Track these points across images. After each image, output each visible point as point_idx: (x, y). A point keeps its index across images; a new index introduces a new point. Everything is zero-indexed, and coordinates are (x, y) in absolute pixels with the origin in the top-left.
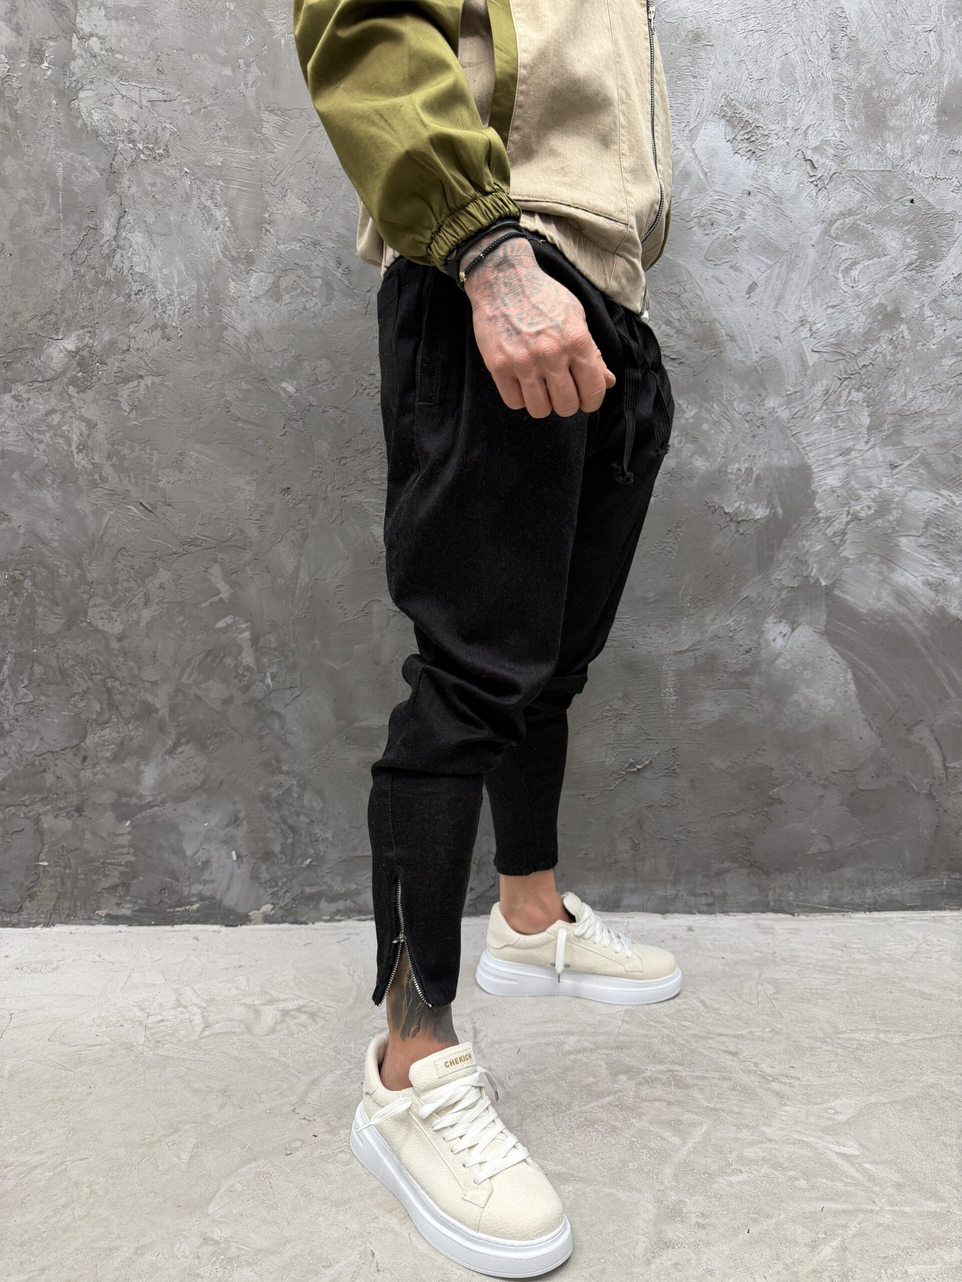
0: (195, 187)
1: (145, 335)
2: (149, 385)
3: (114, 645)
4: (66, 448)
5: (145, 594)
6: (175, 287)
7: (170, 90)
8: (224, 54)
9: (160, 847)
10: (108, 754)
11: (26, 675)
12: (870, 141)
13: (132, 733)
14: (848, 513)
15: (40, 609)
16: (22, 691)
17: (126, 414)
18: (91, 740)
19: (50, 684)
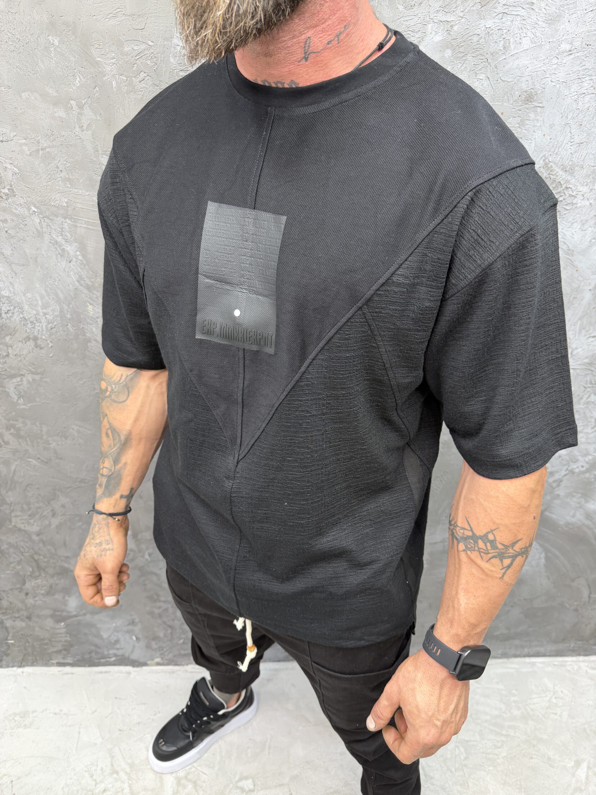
0: (44, 225)
1: (20, 344)
2: (31, 380)
3: (35, 538)
5: (52, 510)
9: (85, 634)
10: (43, 592)
13: (57, 582)
14: (567, 470)
17: (15, 400)
18: (29, 585)
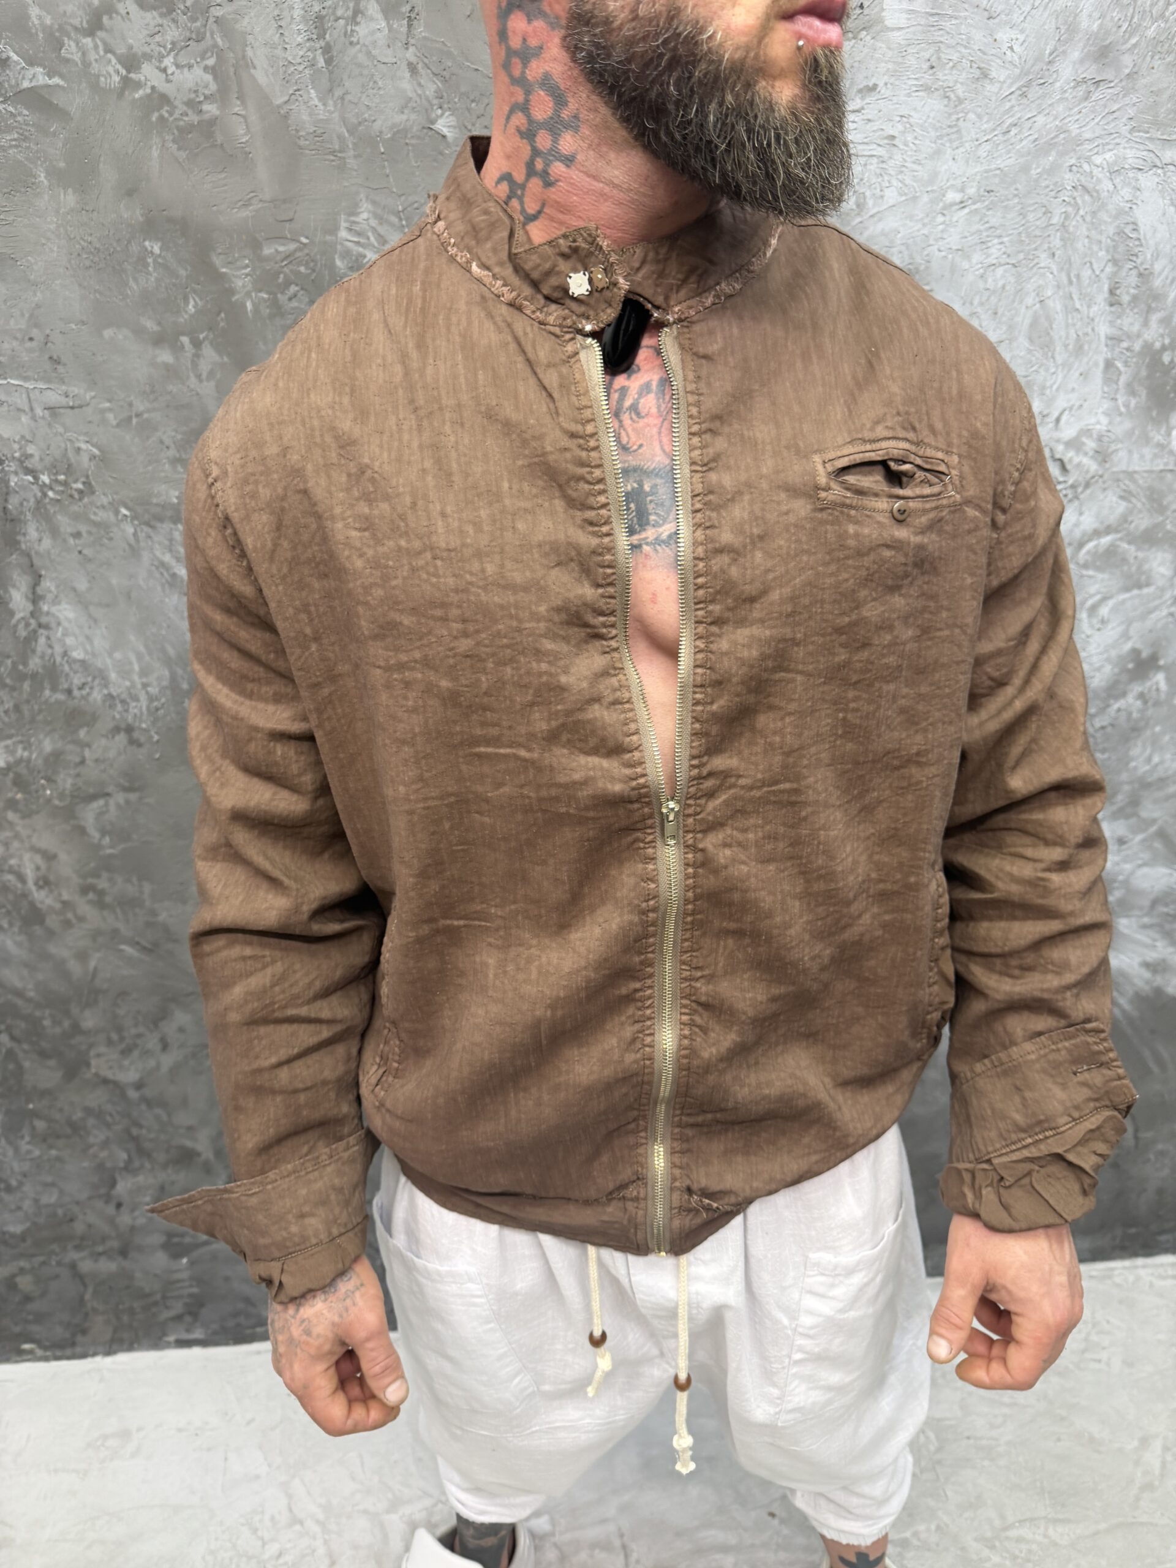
4: (19, 885)
6: (136, 678)
7: (76, 391)
8: (156, 328)
11: (26, 1132)
12: (1150, 428)
15: (27, 1064)
16: (24, 1146)
19: (58, 1137)
